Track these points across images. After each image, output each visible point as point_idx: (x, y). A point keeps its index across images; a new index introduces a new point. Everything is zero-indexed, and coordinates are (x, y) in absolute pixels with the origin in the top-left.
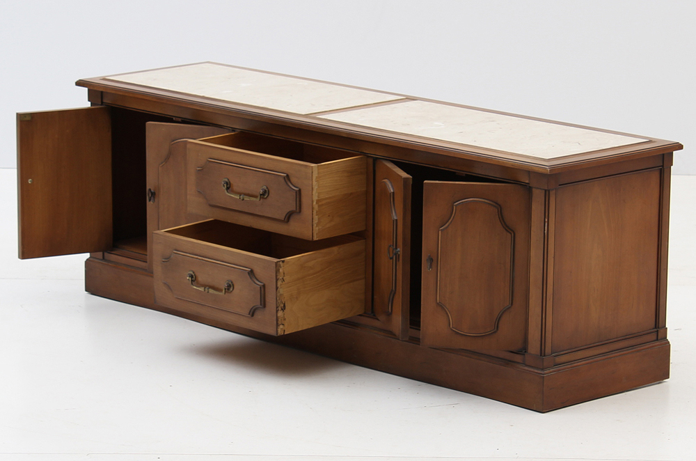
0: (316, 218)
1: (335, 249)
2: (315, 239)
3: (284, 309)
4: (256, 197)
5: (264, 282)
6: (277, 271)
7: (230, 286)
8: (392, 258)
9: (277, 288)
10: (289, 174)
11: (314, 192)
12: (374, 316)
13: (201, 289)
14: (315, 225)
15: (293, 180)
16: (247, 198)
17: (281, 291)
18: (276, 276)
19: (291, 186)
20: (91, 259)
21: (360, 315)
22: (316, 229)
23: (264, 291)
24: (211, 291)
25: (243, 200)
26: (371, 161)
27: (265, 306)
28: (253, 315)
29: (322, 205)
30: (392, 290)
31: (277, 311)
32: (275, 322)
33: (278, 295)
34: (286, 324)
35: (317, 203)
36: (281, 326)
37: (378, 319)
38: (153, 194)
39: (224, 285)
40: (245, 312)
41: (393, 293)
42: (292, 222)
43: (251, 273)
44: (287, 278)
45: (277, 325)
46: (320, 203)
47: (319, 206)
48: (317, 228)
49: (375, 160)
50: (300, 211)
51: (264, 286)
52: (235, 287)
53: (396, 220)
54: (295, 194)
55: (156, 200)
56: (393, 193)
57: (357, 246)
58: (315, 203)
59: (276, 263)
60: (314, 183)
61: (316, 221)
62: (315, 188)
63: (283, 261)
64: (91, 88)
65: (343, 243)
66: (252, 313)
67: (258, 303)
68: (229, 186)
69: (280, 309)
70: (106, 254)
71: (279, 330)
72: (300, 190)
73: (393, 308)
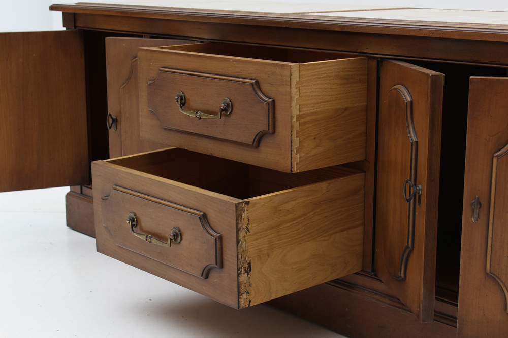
0: (296, 141)
1: (323, 185)
2: (295, 170)
3: (248, 270)
4: (215, 113)
5: (221, 232)
6: (238, 217)
7: (177, 236)
8: (409, 201)
9: (238, 242)
10: (260, 80)
11: (294, 104)
12: (376, 275)
13: (143, 238)
14: (295, 151)
15: (265, 87)
16: (204, 116)
17: (244, 245)
18: (237, 224)
19: (262, 96)
20: (71, 193)
21: (357, 273)
22: (296, 157)
23: (221, 244)
24: (154, 241)
25: (200, 118)
26: (374, 63)
27: (222, 266)
28: (207, 277)
29: (305, 123)
30: (408, 247)
31: (238, 275)
32: (236, 290)
33: (240, 251)
34: (252, 293)
35: (297, 120)
36: (245, 296)
37: (380, 281)
38: (115, 121)
39: (169, 233)
40: (197, 272)
41: (409, 251)
42: (263, 148)
43: (204, 218)
44: (253, 227)
45: (239, 294)
46: (303, 120)
47: (300, 124)
48: (298, 156)
49: (380, 62)
50: (274, 132)
51: (221, 237)
52: (184, 237)
53: (417, 143)
54: (266, 107)
55: (118, 127)
56: (412, 102)
57: (353, 181)
58: (294, 119)
59: (237, 206)
60: (294, 90)
61: (296, 145)
62: (295, 97)
63: (247, 203)
64: (65, 11)
65: (334, 178)
66: (206, 274)
67: (212, 262)
68: (183, 102)
69: (243, 271)
70: (84, 188)
71: (242, 301)
72: (274, 102)
73: (408, 272)
